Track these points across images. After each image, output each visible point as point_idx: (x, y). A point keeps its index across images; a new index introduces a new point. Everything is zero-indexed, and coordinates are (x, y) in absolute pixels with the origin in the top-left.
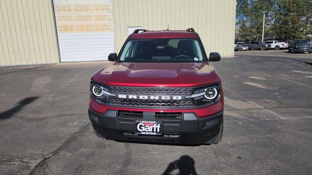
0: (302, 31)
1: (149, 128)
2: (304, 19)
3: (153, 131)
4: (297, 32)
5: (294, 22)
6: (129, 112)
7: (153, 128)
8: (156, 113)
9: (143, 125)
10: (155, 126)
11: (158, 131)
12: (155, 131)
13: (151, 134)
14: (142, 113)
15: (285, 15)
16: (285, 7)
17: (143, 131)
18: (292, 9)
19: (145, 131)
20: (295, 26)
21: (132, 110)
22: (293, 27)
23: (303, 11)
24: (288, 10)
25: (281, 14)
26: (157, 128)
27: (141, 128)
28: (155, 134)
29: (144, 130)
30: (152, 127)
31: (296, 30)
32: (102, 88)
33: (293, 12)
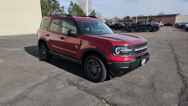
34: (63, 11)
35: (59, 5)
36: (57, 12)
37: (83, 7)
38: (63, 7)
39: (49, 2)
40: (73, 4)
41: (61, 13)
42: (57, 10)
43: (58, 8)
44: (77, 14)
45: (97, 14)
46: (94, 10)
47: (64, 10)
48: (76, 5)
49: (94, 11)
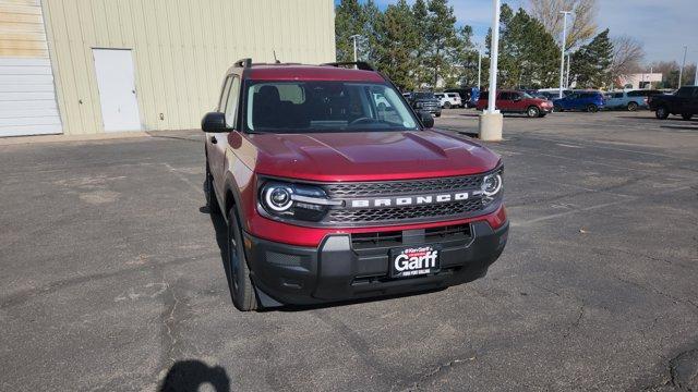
0: (413, 76)
1: (416, 262)
2: (414, 54)
3: (424, 268)
4: (406, 78)
5: (400, 60)
6: (374, 234)
7: (424, 261)
8: (427, 230)
9: (407, 257)
10: (427, 257)
11: (433, 265)
12: (427, 266)
13: (421, 272)
14: (400, 232)
15: (386, 45)
16: (384, 29)
17: (405, 271)
18: (395, 35)
19: (409, 270)
20: (403, 66)
21: (380, 230)
22: (399, 69)
23: (412, 39)
24: (390, 36)
25: (378, 42)
26: (430, 260)
27: (401, 265)
28: (428, 271)
29: (406, 267)
30: (421, 259)
31: (405, 73)
32: (290, 190)
33: (397, 40)
34: (468, 44)
35: (453, 20)
36: (442, 47)
37: (554, 21)
38: (468, 30)
39: (417, 15)
40: (510, 11)
41: (458, 50)
42: (443, 40)
43: (448, 34)
44: (523, 50)
45: (616, 48)
46: (605, 30)
47: (473, 39)
48: (522, 17)
49: (604, 35)
